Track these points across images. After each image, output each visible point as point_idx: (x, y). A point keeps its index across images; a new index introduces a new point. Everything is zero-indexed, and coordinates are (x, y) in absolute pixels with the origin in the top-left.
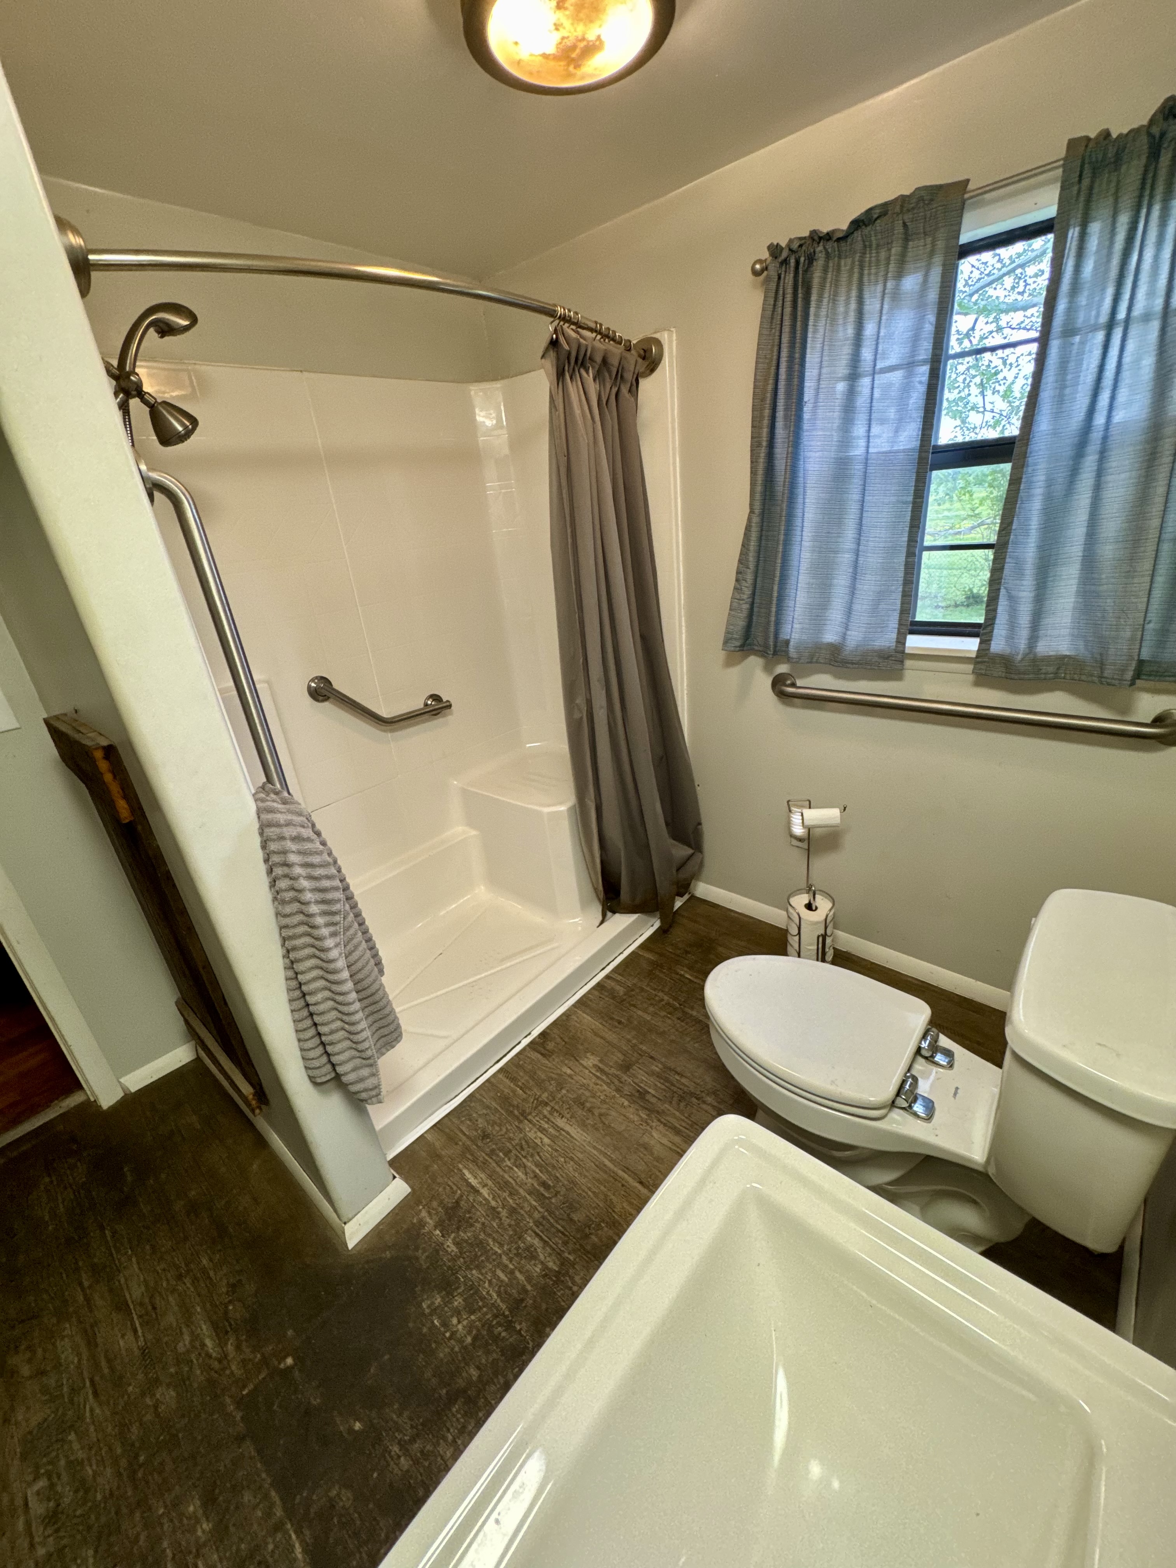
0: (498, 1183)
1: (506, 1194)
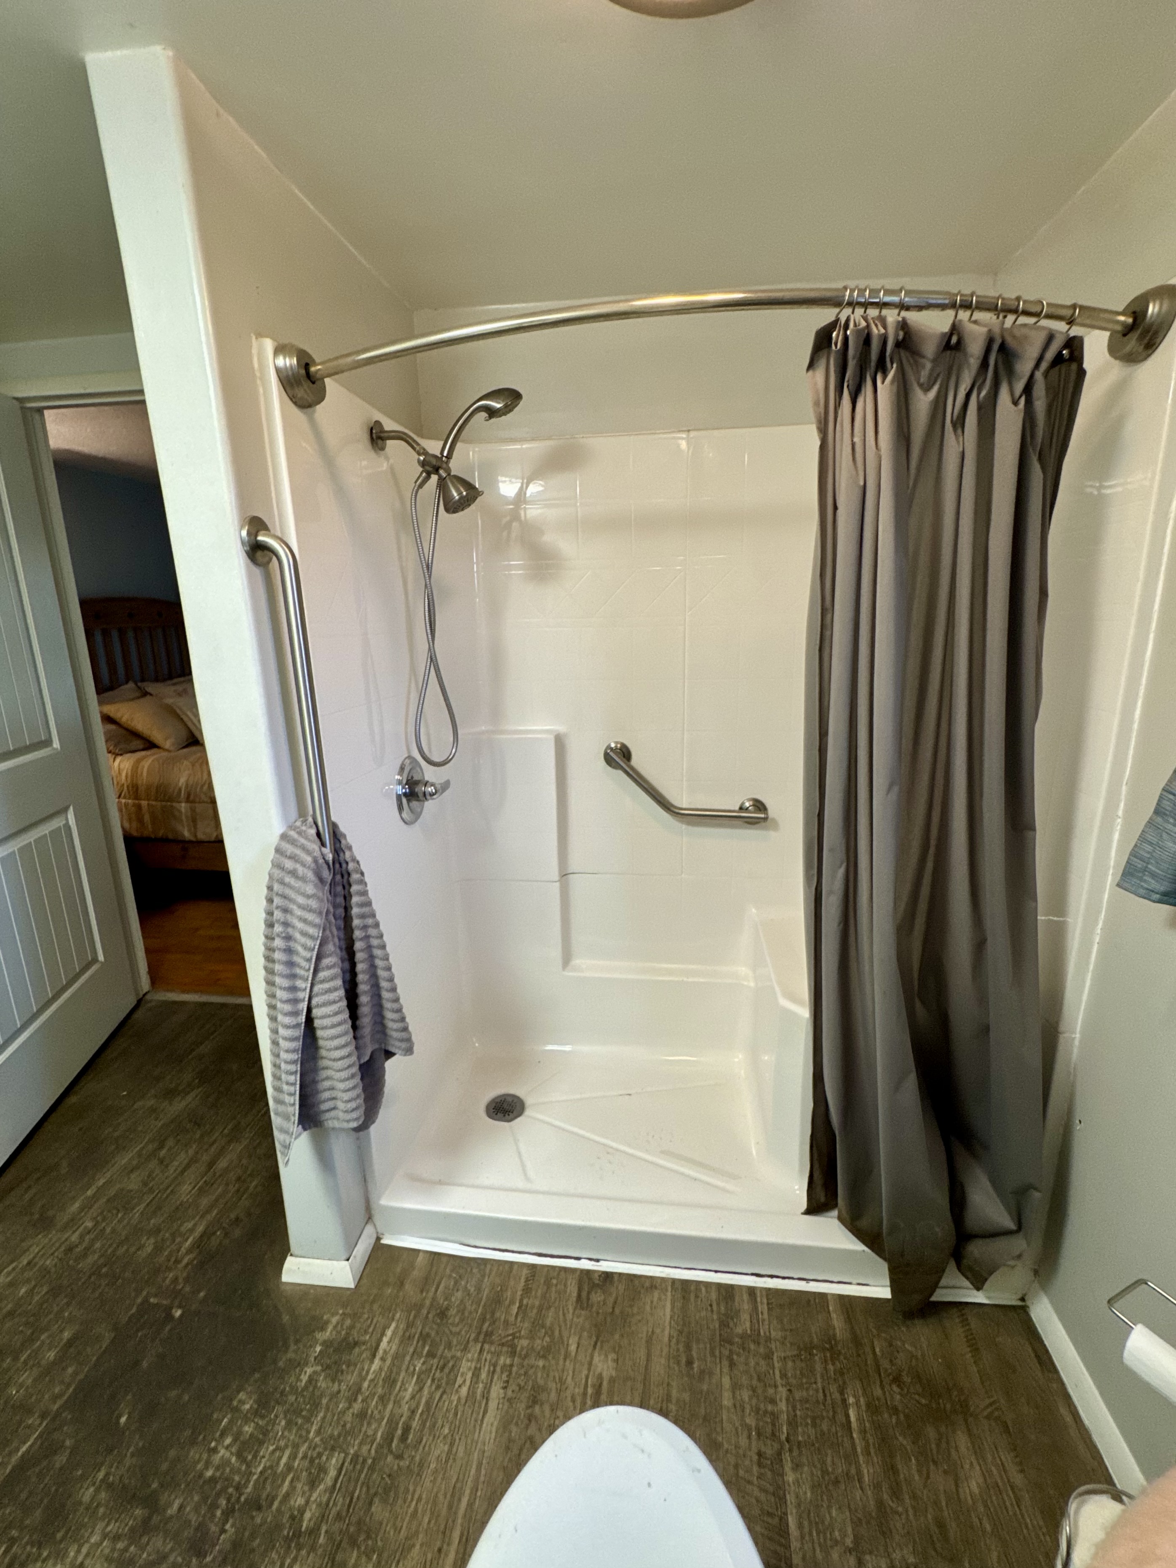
0: (391, 1372)
1: (380, 1391)
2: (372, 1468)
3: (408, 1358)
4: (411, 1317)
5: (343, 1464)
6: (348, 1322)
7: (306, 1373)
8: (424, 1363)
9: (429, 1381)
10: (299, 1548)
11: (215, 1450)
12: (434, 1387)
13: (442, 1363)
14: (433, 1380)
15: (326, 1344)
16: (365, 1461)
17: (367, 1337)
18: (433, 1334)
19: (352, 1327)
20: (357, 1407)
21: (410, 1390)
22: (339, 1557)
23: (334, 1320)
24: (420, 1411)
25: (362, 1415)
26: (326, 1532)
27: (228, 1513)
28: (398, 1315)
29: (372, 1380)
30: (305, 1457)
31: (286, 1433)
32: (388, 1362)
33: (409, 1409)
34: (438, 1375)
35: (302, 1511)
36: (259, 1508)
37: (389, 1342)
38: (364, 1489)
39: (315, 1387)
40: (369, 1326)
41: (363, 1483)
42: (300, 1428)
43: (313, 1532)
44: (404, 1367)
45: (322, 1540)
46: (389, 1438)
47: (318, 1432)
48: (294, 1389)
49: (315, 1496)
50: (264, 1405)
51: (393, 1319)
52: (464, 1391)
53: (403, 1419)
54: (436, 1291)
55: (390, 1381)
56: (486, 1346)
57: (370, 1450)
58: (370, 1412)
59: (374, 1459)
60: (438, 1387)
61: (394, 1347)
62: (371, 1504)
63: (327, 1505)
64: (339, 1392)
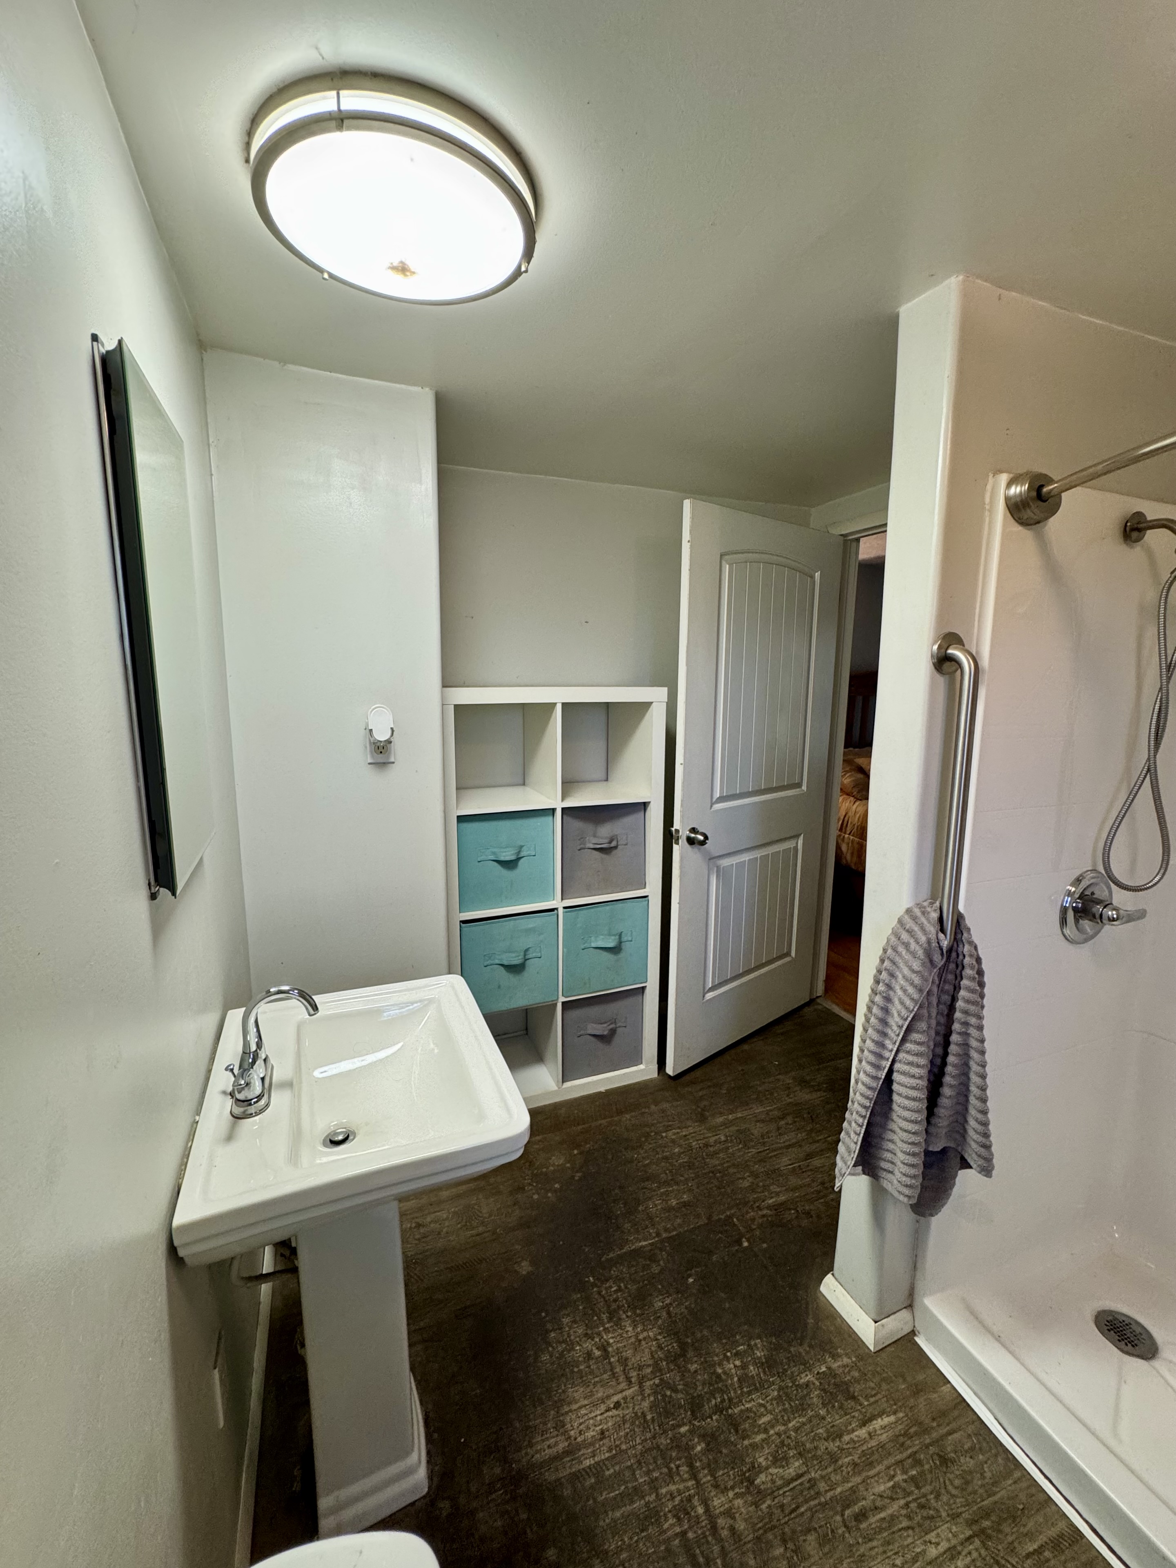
0: (873, 1453)
1: (856, 1458)
2: (823, 1505)
3: (891, 1460)
4: (912, 1430)
5: (802, 1475)
6: (856, 1374)
7: (807, 1375)
8: (905, 1481)
9: (902, 1502)
10: (748, 1492)
11: (728, 1359)
12: (904, 1512)
13: (923, 1500)
14: (907, 1505)
15: (831, 1373)
16: (818, 1494)
17: (866, 1403)
18: (927, 1467)
19: (857, 1381)
20: (833, 1446)
21: (882, 1488)
22: (770, 1536)
23: (846, 1360)
24: (882, 1515)
25: (834, 1458)
26: (769, 1507)
27: (718, 1410)
28: (901, 1415)
29: (852, 1440)
30: (778, 1434)
31: (774, 1402)
32: (873, 1443)
33: (874, 1501)
34: (913, 1505)
35: (761, 1470)
36: (737, 1431)
37: (883, 1428)
38: (809, 1514)
39: (808, 1394)
40: (872, 1396)
41: (810, 1509)
42: (785, 1410)
43: (761, 1494)
44: (886, 1462)
45: (764, 1506)
46: (847, 1501)
47: (796, 1430)
48: (793, 1379)
49: (773, 1470)
50: (769, 1364)
51: (895, 1413)
52: (933, 1552)
53: (864, 1503)
54: (950, 1433)
55: (868, 1461)
56: (977, 1542)
57: (826, 1491)
58: (840, 1462)
59: (826, 1503)
60: (909, 1517)
61: (884, 1438)
62: (809, 1531)
63: (779, 1489)
64: (824, 1418)
